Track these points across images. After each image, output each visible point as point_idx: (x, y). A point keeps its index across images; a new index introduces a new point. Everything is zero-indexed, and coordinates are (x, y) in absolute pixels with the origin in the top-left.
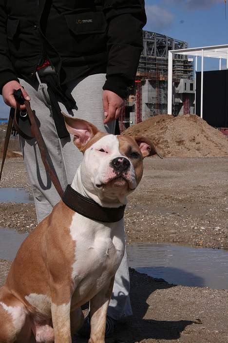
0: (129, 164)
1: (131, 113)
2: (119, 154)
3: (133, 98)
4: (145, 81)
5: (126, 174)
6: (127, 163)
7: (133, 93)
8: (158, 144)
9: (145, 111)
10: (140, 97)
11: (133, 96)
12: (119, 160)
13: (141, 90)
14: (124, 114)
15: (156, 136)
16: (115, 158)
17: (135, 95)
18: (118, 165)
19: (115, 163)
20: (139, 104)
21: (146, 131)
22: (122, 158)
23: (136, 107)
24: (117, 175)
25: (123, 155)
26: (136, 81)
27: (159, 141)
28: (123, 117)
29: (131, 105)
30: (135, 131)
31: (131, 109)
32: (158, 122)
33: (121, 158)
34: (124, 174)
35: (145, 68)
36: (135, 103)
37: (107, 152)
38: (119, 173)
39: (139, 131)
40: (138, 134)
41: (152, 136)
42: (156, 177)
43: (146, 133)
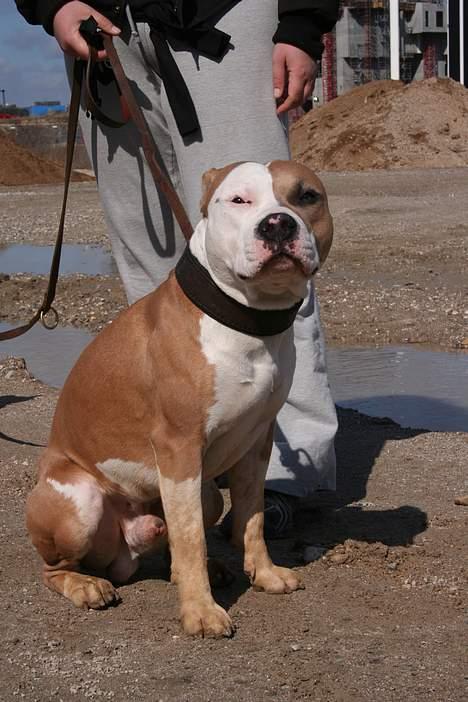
0: (296, 224)
2: (274, 202)
4: (342, 11)
5: (291, 246)
8: (372, 141)
9: (344, 74)
10: (331, 45)
12: (272, 221)
15: (369, 126)
19: (264, 229)
20: (332, 59)
21: (344, 116)
23: (325, 67)
24: (274, 252)
27: (374, 136)
30: (324, 117)
32: (372, 96)
33: (274, 216)
34: (287, 247)
36: (323, 58)
38: (276, 248)
39: (331, 118)
40: (330, 124)
41: (359, 126)
42: (370, 211)
43: (348, 121)
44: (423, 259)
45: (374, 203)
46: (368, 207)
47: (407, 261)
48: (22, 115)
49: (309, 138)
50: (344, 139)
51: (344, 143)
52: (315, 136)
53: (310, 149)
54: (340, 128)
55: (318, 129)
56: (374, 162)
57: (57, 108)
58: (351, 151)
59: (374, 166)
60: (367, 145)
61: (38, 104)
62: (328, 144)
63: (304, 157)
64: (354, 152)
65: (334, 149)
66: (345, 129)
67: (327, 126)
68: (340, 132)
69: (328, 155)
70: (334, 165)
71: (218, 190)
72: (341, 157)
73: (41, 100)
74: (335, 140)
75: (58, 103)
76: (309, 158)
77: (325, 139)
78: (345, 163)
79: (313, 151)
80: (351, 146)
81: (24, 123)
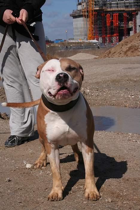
0: (68, 77)
1: (130, 32)
2: (61, 70)
3: (131, 23)
4: (138, 13)
5: (67, 84)
6: (66, 77)
7: (132, 20)
8: (138, 49)
9: (139, 30)
10: (135, 22)
11: (131, 22)
12: (61, 75)
13: (136, 18)
14: (127, 32)
15: (137, 44)
16: (58, 74)
17: (132, 21)
18: (60, 79)
19: (58, 78)
20: (135, 26)
21: (131, 42)
22: (62, 73)
23: (133, 28)
24: (61, 86)
25: (63, 71)
26: (133, 13)
27: (138, 47)
28: (126, 34)
29: (130, 27)
30: (125, 42)
31: (130, 29)
32: (138, 36)
34: (65, 84)
35: (138, 6)
36: (133, 26)
37: (53, 71)
38: (62, 85)
39: (127, 42)
40: (127, 44)
41: (134, 45)
42: (129, 68)
43: (131, 43)
44: (135, 81)
45: (131, 66)
46: (129, 67)
47: (131, 82)
48: (51, 43)
49: (121, 48)
50: (130, 48)
51: (130, 49)
52: (123, 47)
53: (121, 51)
54: (129, 45)
55: (123, 46)
56: (138, 54)
57: (61, 41)
58: (132, 51)
59: (138, 55)
60: (136, 50)
61: (56, 40)
62: (126, 49)
63: (119, 53)
64: (133, 52)
65: (127, 51)
66: (130, 45)
67: (126, 45)
68: (129, 46)
69: (126, 52)
70: (127, 55)
71: (43, 68)
72: (129, 53)
73: (57, 39)
74: (127, 49)
75: (62, 40)
76: (121, 53)
77: (125, 48)
78: (130, 55)
79: (122, 51)
80: (132, 50)
81: (52, 45)
